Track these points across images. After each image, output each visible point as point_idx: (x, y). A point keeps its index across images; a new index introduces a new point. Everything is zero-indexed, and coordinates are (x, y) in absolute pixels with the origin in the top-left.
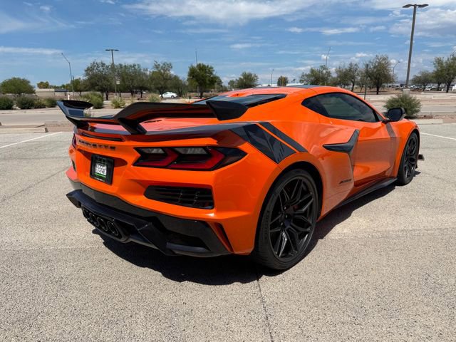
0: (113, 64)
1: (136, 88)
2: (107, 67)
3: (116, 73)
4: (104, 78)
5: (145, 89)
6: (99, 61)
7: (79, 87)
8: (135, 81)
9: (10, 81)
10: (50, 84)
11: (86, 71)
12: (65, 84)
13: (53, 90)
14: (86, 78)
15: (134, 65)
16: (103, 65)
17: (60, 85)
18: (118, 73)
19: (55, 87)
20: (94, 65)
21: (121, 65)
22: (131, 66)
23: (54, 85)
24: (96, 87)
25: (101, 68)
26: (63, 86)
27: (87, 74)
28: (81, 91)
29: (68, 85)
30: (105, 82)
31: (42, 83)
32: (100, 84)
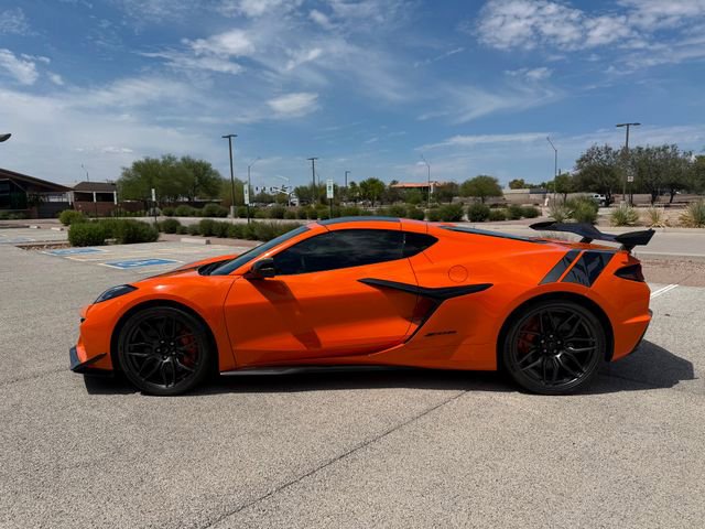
0: (626, 148)
1: (663, 186)
2: (615, 154)
3: (630, 163)
4: (608, 171)
5: (680, 187)
6: (601, 145)
7: (564, 186)
8: (663, 175)
9: (475, 180)
10: (526, 182)
11: (577, 162)
12: (546, 182)
13: (528, 190)
14: (578, 172)
15: (665, 148)
16: (608, 150)
17: (539, 183)
18: (633, 163)
19: (531, 187)
20: (593, 152)
21: (640, 149)
22: (659, 149)
23: (530, 183)
24: (591, 187)
25: (604, 156)
26: (544, 185)
27: (580, 167)
28: (566, 193)
29: (550, 183)
30: (607, 178)
31: (515, 181)
32: (599, 181)
